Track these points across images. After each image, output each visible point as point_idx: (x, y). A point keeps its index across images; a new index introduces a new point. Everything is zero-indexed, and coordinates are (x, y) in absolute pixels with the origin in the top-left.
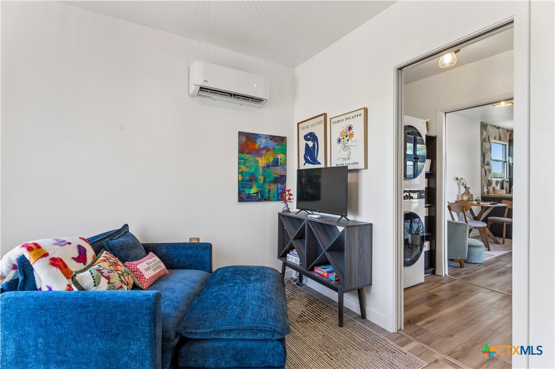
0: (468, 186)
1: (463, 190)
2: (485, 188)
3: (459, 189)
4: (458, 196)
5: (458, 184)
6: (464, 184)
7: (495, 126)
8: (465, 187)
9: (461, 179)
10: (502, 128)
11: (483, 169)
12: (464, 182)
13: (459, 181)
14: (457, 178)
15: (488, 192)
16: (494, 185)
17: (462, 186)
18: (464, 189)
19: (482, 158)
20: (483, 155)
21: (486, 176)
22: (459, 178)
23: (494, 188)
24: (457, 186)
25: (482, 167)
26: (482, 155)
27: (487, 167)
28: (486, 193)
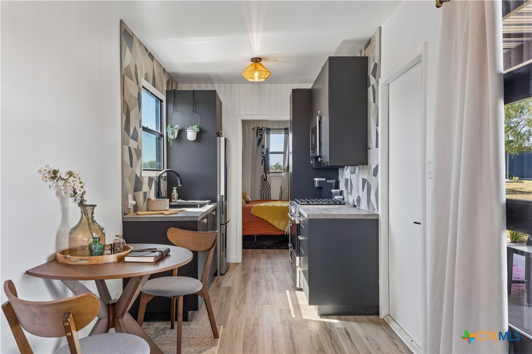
0: (89, 201)
1: (75, 214)
2: (130, 197)
3: (65, 210)
4: (59, 236)
5: (58, 193)
6: (79, 193)
7: (147, 50)
8: (82, 204)
9: (70, 174)
10: (157, 62)
11: (126, 148)
12: (78, 186)
13: (61, 183)
14: (55, 172)
15: (136, 208)
16: (145, 188)
17: (71, 200)
18: (79, 210)
19: (124, 117)
20: (126, 111)
21: (131, 166)
22: (63, 173)
23: (145, 194)
24: (57, 201)
25: (124, 142)
26: (123, 111)
27: (133, 144)
28: (132, 210)
